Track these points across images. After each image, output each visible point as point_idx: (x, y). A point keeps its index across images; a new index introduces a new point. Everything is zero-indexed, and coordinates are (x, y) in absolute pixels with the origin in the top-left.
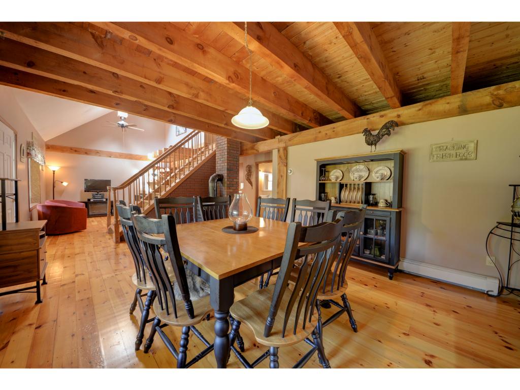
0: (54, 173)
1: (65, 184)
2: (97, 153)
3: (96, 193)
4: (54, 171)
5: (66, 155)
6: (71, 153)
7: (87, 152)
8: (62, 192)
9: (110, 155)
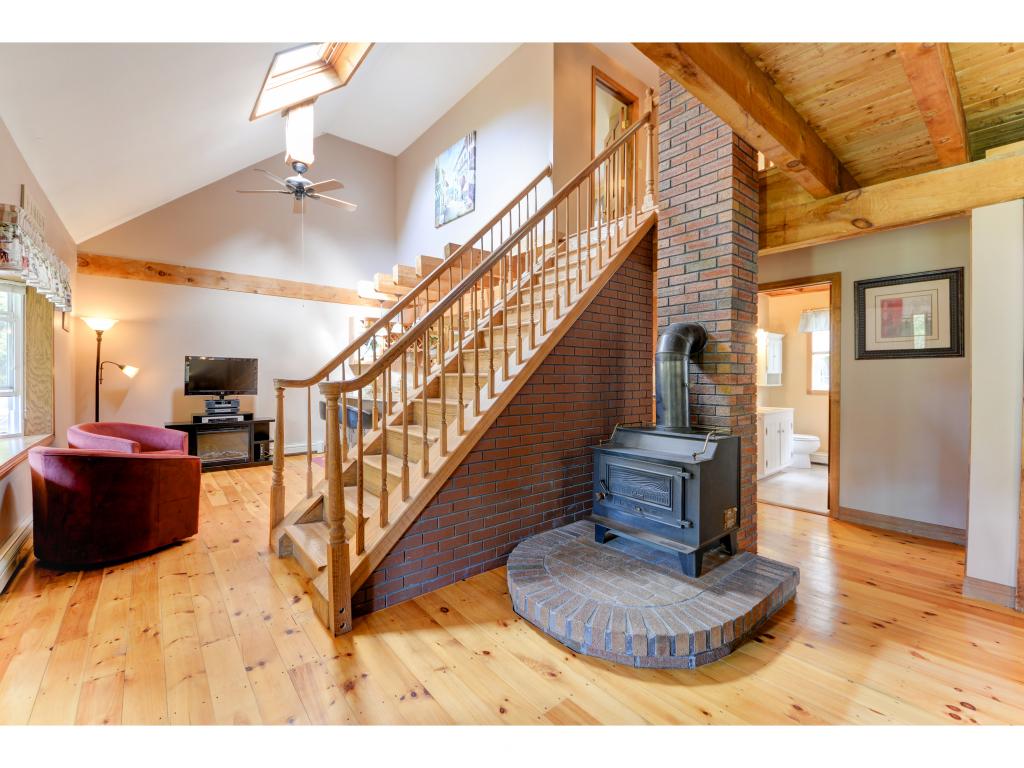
0: (99, 340)
1: (130, 371)
2: (220, 279)
3: (217, 398)
4: (99, 333)
5: (135, 283)
6: (150, 278)
7: (192, 278)
8: (120, 397)
9: (254, 286)
